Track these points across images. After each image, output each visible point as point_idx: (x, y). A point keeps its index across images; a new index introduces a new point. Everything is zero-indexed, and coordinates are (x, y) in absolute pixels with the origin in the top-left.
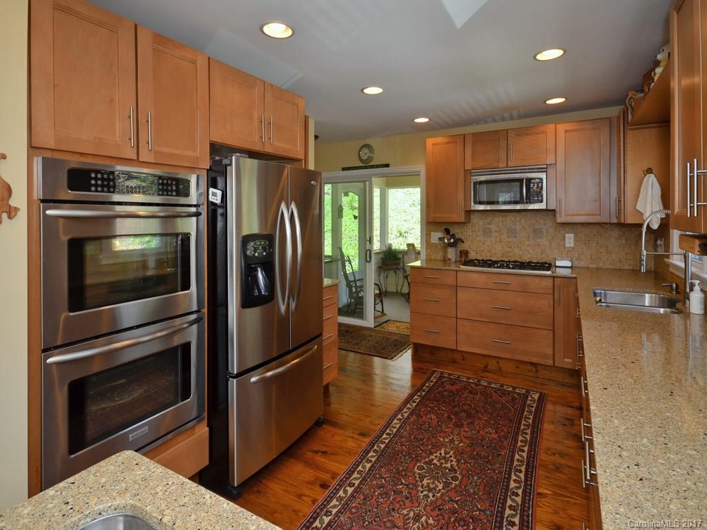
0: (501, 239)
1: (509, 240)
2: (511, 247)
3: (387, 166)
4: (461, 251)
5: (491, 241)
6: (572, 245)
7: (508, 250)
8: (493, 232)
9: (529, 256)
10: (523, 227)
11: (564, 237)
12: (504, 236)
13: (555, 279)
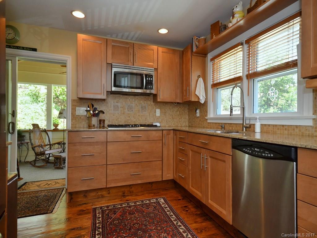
0: (124, 112)
1: (129, 112)
2: (129, 117)
3: (35, 50)
4: (100, 120)
5: (118, 113)
6: (159, 115)
7: (128, 118)
8: (120, 107)
9: (139, 122)
10: (136, 105)
11: (156, 111)
12: (126, 111)
13: (163, 131)
